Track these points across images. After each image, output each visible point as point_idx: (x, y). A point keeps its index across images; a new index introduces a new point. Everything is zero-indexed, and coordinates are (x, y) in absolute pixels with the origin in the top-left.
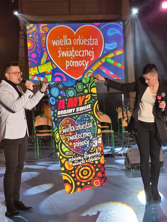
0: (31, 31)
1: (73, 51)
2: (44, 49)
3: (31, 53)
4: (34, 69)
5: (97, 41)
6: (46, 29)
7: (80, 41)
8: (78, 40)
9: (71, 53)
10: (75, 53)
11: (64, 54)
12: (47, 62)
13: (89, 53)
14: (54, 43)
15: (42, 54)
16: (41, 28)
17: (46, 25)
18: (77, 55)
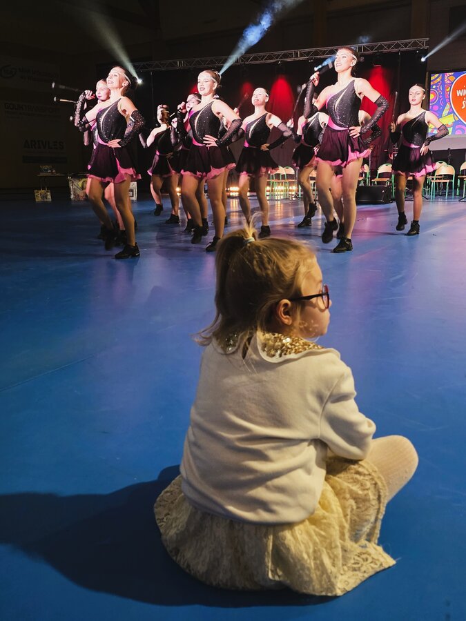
0: (436, 82)
2: (447, 100)
3: (433, 106)
6: (452, 78)
12: (449, 114)
14: (459, 93)
15: (445, 105)
16: (446, 78)
17: (452, 73)
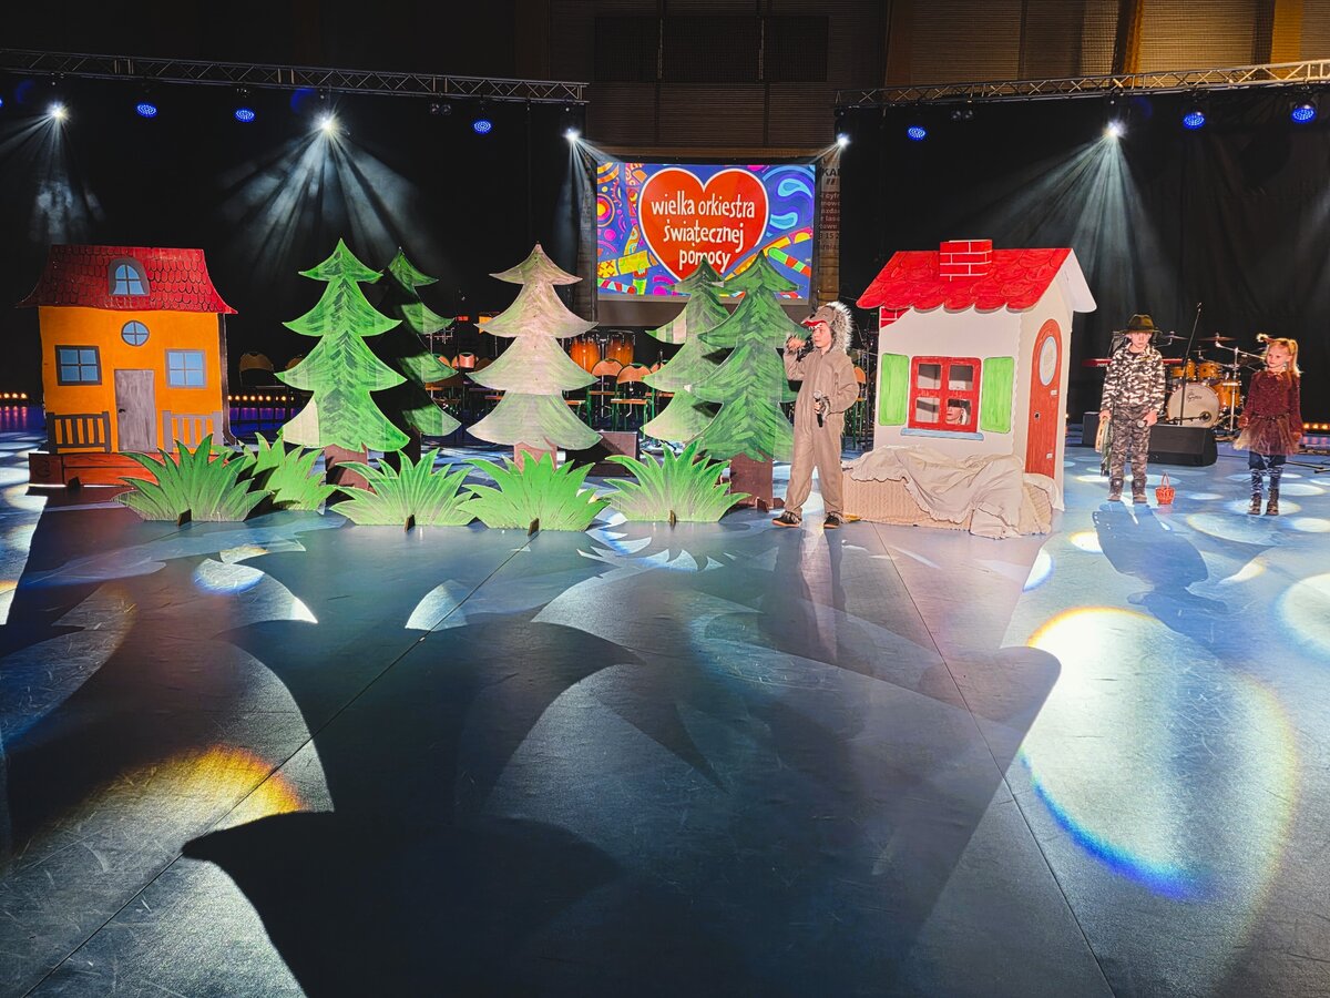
0: (607, 179)
1: (697, 228)
2: (634, 222)
3: (604, 229)
4: (609, 264)
5: (753, 209)
6: (641, 175)
7: (713, 207)
8: (709, 203)
9: (692, 233)
10: (702, 234)
11: (677, 235)
12: (638, 249)
13: (733, 236)
14: (657, 208)
15: (629, 231)
16: (628, 173)
17: (641, 165)
18: (706, 239)
